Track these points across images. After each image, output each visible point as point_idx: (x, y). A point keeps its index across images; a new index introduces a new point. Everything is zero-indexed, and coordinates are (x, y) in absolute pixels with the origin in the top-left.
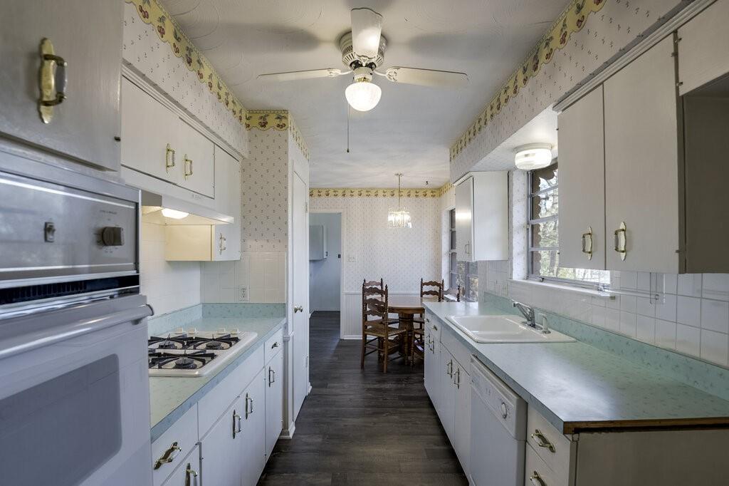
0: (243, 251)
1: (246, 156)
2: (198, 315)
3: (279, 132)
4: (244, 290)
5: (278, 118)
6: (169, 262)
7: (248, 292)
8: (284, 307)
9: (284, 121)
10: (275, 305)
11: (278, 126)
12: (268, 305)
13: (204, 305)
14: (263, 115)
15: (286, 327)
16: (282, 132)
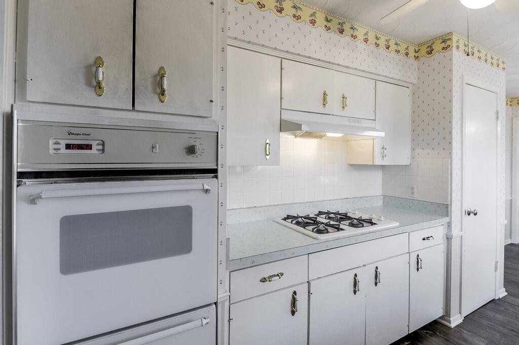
0: (413, 158)
1: (415, 82)
2: (379, 203)
3: (444, 54)
4: (413, 189)
5: (443, 42)
6: (351, 165)
7: (415, 190)
8: (447, 208)
9: (448, 43)
10: (439, 205)
11: (443, 48)
12: (432, 203)
13: (384, 196)
14: (430, 44)
15: (449, 225)
16: (446, 53)
